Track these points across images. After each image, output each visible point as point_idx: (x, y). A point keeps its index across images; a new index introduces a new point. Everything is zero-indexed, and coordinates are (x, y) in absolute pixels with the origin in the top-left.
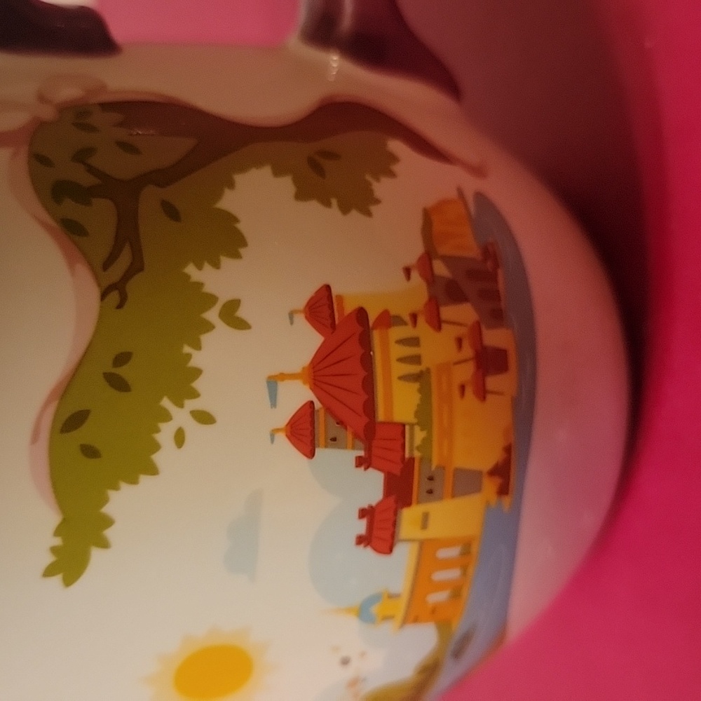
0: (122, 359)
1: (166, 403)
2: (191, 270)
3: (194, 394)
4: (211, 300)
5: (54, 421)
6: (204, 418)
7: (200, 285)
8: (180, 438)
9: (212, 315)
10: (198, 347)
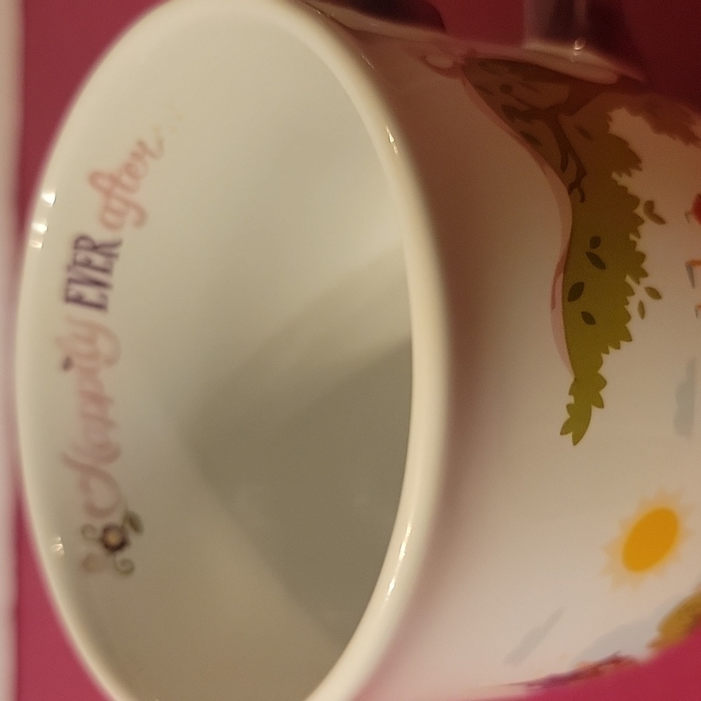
0: (596, 242)
1: (629, 280)
2: (615, 176)
3: (645, 274)
4: (635, 201)
5: (563, 291)
6: (655, 294)
7: (624, 189)
8: (642, 310)
9: (640, 211)
10: (638, 236)
